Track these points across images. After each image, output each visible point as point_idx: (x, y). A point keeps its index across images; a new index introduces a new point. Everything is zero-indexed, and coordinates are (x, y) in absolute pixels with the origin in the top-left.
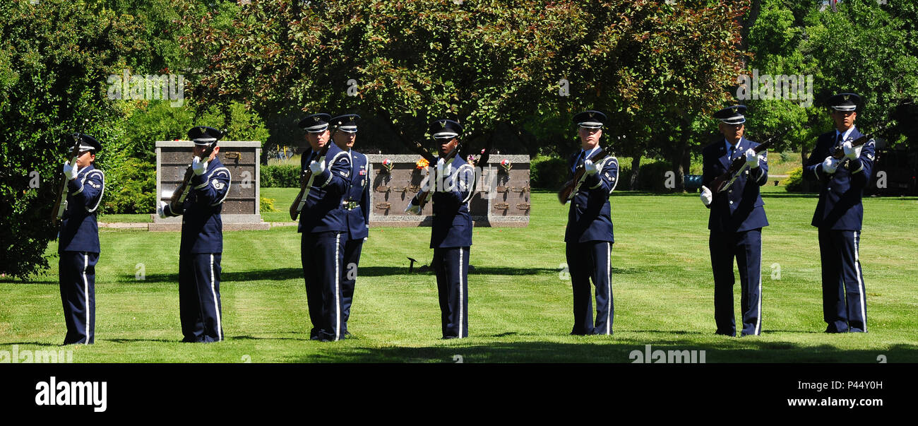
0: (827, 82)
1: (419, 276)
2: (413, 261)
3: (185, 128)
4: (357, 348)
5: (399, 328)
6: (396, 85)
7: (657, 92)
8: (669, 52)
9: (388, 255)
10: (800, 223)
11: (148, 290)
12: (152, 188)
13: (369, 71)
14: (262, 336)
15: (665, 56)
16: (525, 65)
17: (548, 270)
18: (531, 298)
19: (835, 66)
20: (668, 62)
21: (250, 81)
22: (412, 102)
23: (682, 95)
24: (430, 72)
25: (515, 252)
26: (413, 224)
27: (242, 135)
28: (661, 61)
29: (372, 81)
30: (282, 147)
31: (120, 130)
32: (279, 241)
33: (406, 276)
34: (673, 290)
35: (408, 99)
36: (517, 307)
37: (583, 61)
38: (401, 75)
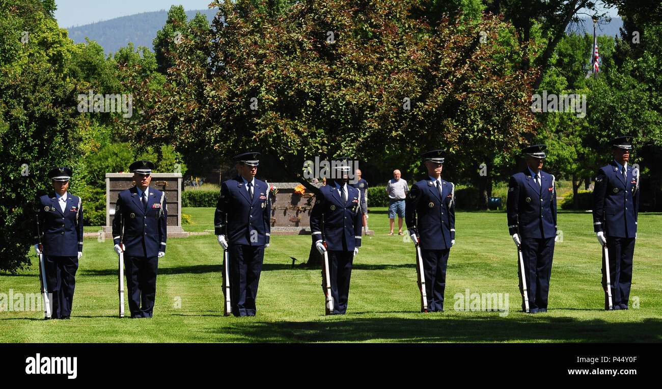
0: (592, 130)
1: (299, 270)
2: (294, 259)
3: (126, 164)
4: (257, 323)
5: (286, 308)
6: (282, 131)
7: (471, 136)
8: (480, 108)
9: (276, 255)
10: (574, 231)
11: (103, 281)
12: (102, 207)
13: (263, 121)
14: (188, 314)
15: (477, 111)
16: (376, 117)
17: (392, 266)
18: (381, 286)
19: (597, 118)
20: (480, 115)
21: (176, 128)
22: (294, 144)
23: (490, 139)
24: (307, 122)
25: (367, 253)
26: (292, 233)
27: (168, 169)
28: (475, 114)
29: (265, 129)
30: (194, 178)
31: (82, 165)
32: (196, 246)
33: (290, 271)
34: (484, 280)
35: (291, 142)
36: (372, 293)
37: (418, 114)
38: (286, 124)
